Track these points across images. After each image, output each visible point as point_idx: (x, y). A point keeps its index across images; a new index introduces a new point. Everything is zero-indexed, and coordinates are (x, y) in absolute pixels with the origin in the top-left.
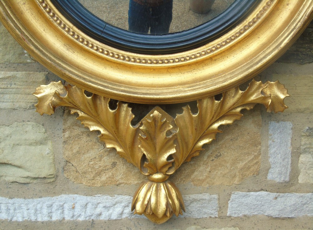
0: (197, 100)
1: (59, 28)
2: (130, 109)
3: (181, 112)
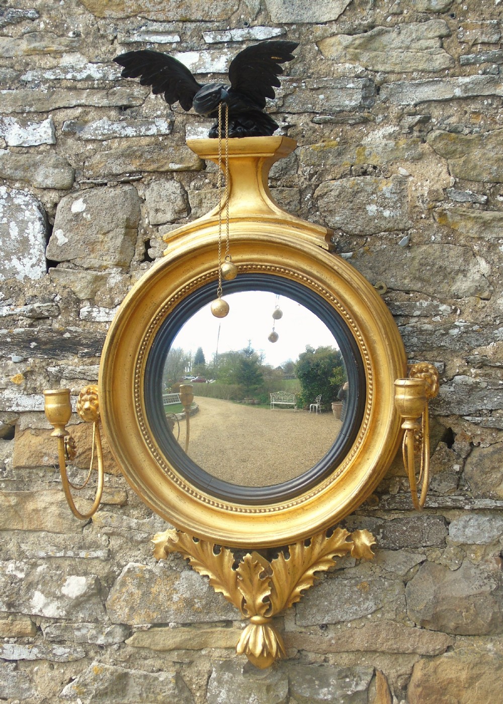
0: (288, 546)
1: (173, 482)
2: (232, 554)
3: (276, 557)
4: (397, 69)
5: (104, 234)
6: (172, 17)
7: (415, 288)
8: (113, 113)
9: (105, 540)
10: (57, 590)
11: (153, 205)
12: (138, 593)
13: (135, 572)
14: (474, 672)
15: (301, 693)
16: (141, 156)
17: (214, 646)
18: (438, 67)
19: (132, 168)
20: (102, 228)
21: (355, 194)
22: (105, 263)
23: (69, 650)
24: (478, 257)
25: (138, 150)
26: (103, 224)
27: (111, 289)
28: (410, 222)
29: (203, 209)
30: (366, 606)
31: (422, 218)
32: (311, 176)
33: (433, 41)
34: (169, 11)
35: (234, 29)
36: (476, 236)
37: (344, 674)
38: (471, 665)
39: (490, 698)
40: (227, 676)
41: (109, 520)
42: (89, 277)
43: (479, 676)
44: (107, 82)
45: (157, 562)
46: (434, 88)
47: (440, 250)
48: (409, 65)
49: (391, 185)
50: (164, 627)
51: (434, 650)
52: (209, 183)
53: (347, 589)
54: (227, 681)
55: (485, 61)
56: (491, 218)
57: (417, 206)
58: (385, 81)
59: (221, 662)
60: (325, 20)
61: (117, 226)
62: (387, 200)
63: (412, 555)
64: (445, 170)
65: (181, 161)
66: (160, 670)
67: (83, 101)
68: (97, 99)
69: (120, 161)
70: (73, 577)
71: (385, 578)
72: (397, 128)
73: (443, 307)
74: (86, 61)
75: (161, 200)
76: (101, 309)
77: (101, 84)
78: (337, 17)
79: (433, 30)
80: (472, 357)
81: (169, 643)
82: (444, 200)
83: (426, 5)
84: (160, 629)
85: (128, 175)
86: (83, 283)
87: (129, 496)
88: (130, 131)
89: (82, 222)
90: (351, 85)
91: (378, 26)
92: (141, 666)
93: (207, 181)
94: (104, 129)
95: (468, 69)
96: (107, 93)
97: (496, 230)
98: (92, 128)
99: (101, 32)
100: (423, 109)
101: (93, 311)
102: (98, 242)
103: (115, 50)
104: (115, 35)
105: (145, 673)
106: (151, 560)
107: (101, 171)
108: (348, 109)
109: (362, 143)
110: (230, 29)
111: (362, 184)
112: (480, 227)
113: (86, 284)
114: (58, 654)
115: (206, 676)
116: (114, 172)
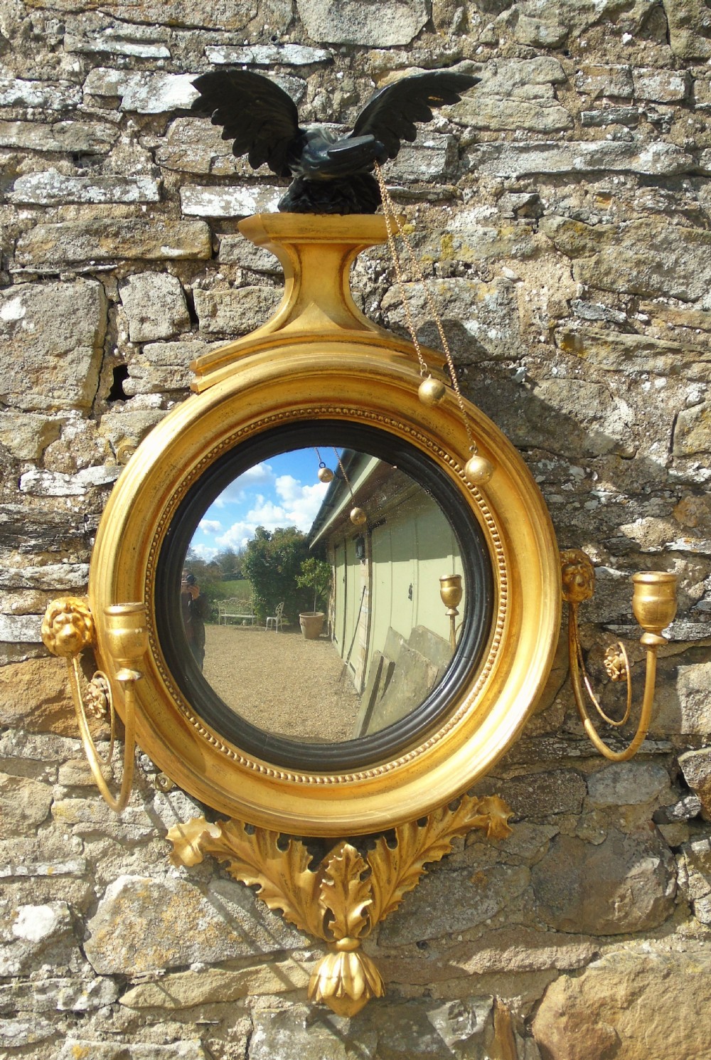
0: (394, 829)
2: (307, 848)
4: (494, 124)
5: (60, 356)
6: (154, 17)
7: (534, 443)
8: (65, 164)
9: (78, 844)
10: (6, 931)
11: (136, 311)
12: (140, 923)
13: (136, 890)
14: (635, 984)
15: (394, 1046)
16: (116, 235)
17: (257, 991)
18: (550, 126)
19: (102, 252)
20: (55, 345)
21: (447, 303)
22: (56, 402)
23: (27, 1026)
24: (616, 399)
25: (111, 225)
26: (58, 340)
27: (69, 443)
28: (524, 346)
29: (218, 319)
30: (485, 907)
31: (539, 342)
32: (378, 274)
33: (544, 88)
34: (149, 7)
35: (254, 44)
36: (612, 368)
37: (456, 1011)
38: (632, 976)
39: (657, 1018)
40: (282, 1035)
41: (87, 811)
42: (34, 424)
43: (642, 990)
44: (50, 111)
45: (166, 872)
46: (546, 154)
47: (567, 388)
48: (511, 120)
49: (495, 293)
50: (184, 971)
51: (579, 961)
52: (223, 280)
53: (457, 885)
54: (284, 1042)
55: (613, 122)
56: (635, 344)
57: (533, 324)
58: (475, 140)
59: (273, 1016)
60: (389, 44)
61: (79, 342)
62: (491, 315)
63: (541, 828)
64: (567, 274)
65: (178, 244)
66: (176, 1039)
67: (13, 140)
68: (36, 138)
69: (83, 239)
70: (27, 907)
71: (505, 864)
72: (495, 210)
73: (574, 470)
74: (11, 75)
75: (150, 303)
76: (57, 475)
77: (40, 114)
78: (409, 40)
79: (544, 72)
80: (614, 540)
81: (193, 994)
82: (569, 316)
83: (532, 36)
84: (177, 975)
85: (92, 263)
86: (26, 434)
87: (117, 771)
88: (95, 193)
89: (20, 336)
90: (430, 143)
91: (465, 59)
92: (145, 1037)
93: (220, 276)
94: (53, 187)
95: (592, 131)
96: (52, 131)
97: (639, 360)
98: (28, 185)
99: (37, 31)
100: (529, 184)
101: (43, 479)
102: (47, 368)
103: (59, 62)
104: (60, 37)
105: (156, 1046)
106: (157, 869)
107: (48, 256)
108: (426, 177)
109: (448, 228)
110: (249, 45)
111: (457, 289)
112: (619, 357)
113: (30, 435)
114: (10, 1034)
115: (244, 1040)
116: (70, 256)
